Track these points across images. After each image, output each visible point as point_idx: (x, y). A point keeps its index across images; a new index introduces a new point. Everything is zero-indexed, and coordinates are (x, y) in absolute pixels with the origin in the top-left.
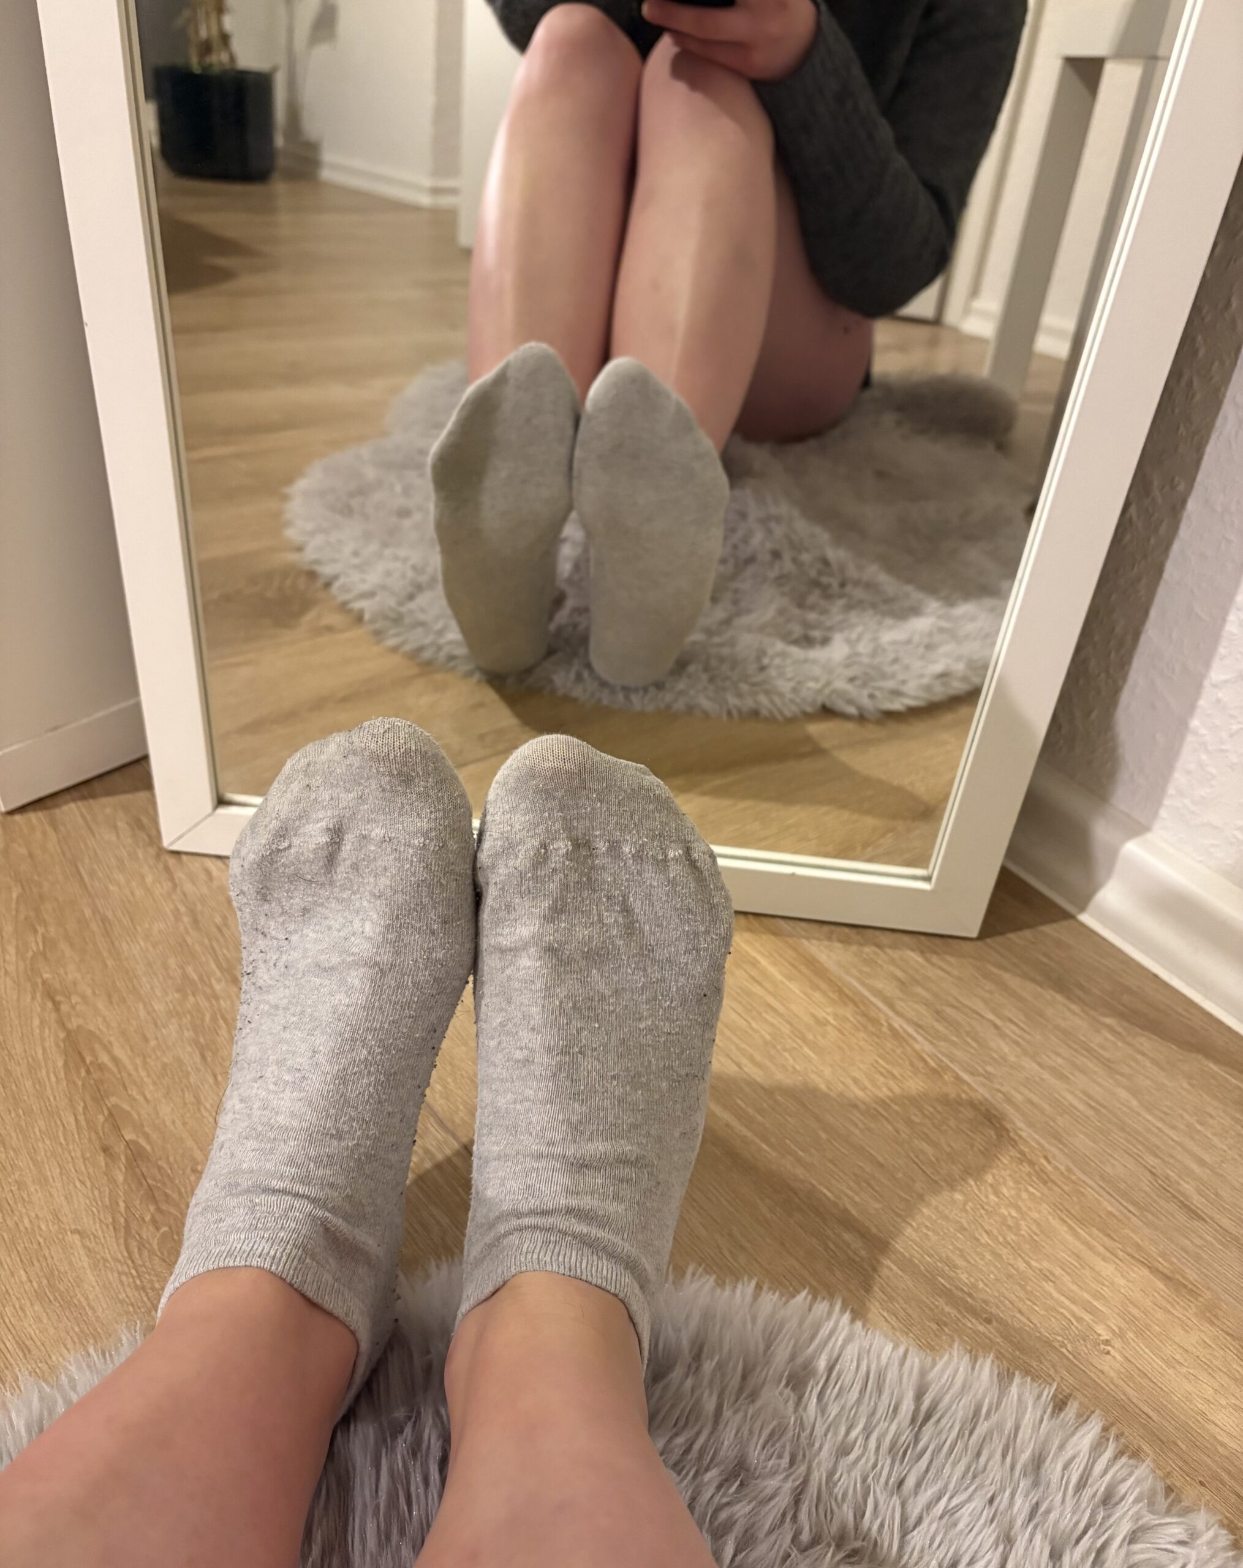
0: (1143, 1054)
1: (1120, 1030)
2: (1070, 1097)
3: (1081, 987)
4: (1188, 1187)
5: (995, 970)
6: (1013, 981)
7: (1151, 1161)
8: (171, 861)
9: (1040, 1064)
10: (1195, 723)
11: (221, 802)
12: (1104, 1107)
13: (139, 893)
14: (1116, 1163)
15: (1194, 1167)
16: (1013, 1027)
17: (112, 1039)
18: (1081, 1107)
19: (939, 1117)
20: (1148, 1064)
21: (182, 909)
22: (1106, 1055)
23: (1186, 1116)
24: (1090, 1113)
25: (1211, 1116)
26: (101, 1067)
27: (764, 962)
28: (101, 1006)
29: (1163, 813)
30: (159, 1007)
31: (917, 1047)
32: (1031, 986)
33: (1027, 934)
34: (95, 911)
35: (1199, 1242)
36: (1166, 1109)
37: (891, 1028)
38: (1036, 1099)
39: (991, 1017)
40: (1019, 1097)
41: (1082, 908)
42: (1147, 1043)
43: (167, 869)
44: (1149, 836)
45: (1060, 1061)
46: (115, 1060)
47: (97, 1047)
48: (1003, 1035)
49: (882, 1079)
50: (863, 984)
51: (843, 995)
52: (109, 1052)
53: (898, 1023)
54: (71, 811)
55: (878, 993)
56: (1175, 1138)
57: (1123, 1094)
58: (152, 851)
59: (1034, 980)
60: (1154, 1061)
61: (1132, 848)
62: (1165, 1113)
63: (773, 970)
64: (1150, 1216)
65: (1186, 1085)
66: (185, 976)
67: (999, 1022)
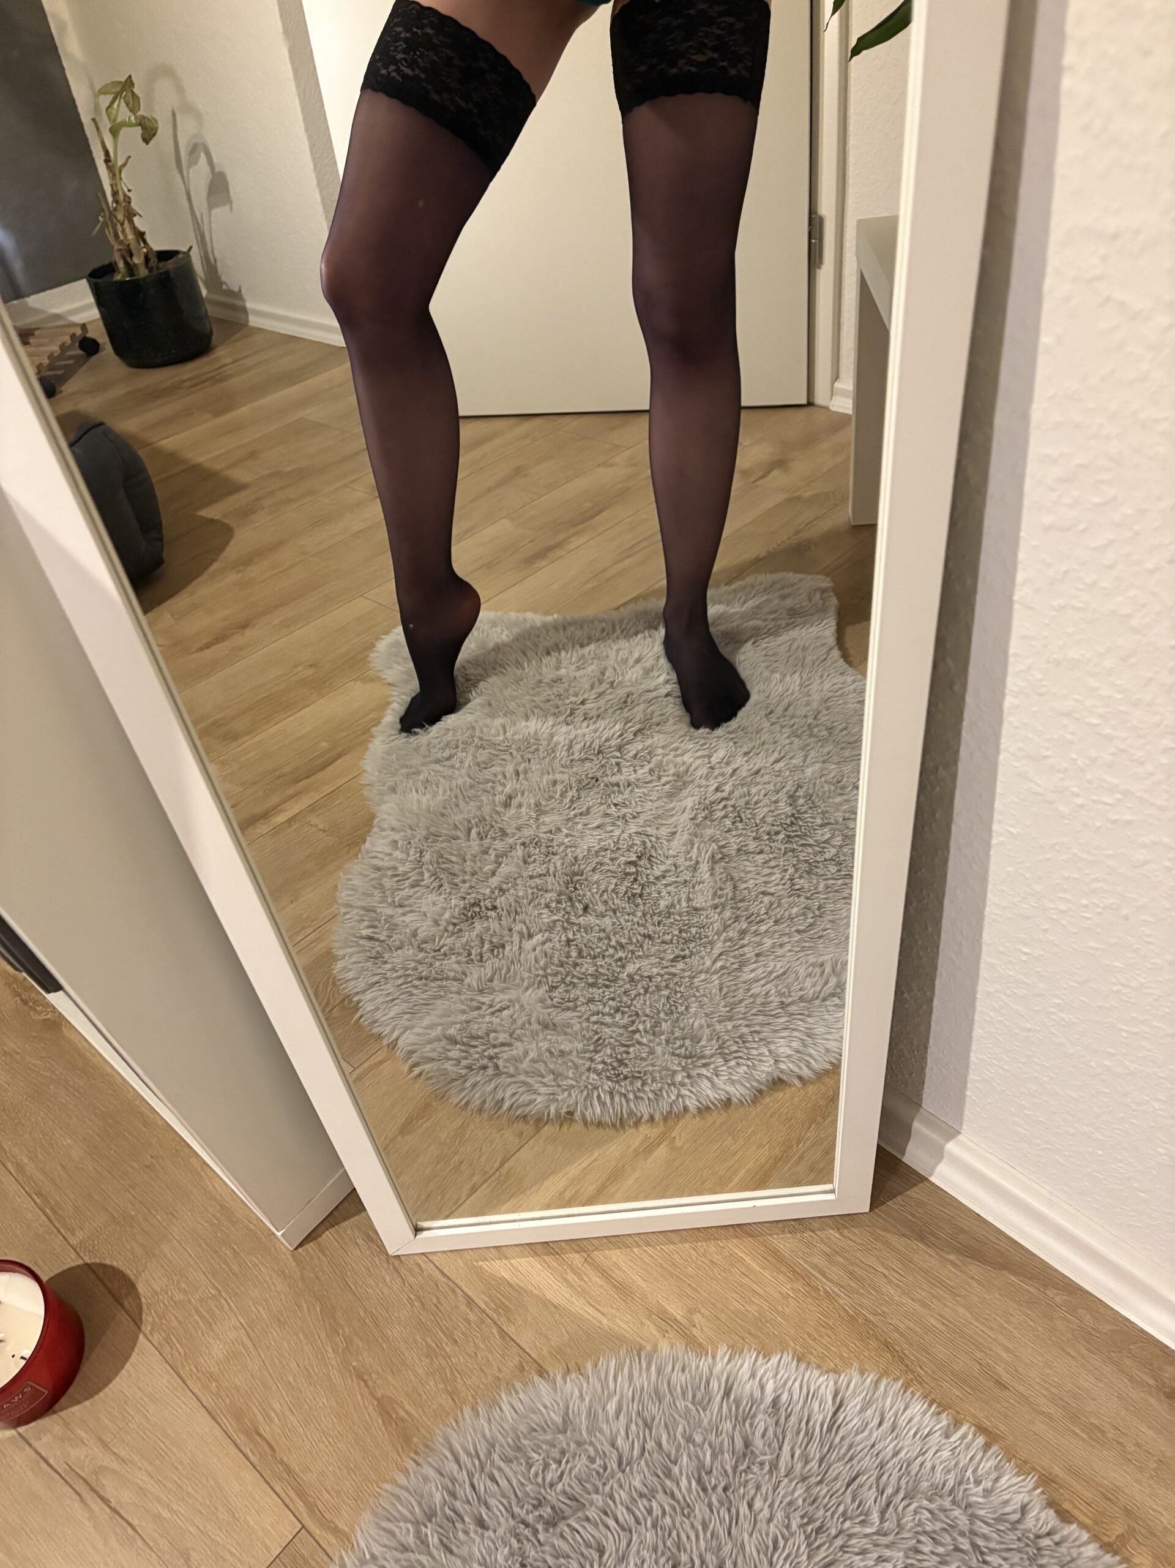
0: (973, 1278)
1: (958, 1262)
2: (932, 1320)
3: (933, 1234)
4: (1000, 1370)
5: (882, 1233)
6: (893, 1239)
7: (979, 1355)
8: (396, 1262)
9: (913, 1300)
11: (417, 1230)
12: (951, 1322)
13: (386, 1291)
14: (959, 1361)
15: (1004, 1355)
16: (895, 1274)
17: (402, 1399)
18: (938, 1326)
19: (858, 1350)
20: (976, 1285)
21: (413, 1297)
22: (951, 1283)
23: (998, 1318)
24: (943, 1328)
25: (1012, 1315)
26: (402, 1419)
27: (747, 1259)
28: (389, 1378)
29: (965, 1125)
30: (420, 1371)
31: (841, 1302)
32: (903, 1240)
33: (899, 1198)
34: (365, 1310)
35: (1006, 1404)
36: (986, 1317)
37: (826, 1292)
38: (912, 1325)
39: (881, 1269)
40: (902, 1326)
41: (931, 1175)
42: (975, 1269)
43: (395, 1269)
44: (960, 1137)
45: (924, 1294)
46: (407, 1412)
47: (396, 1406)
48: (890, 1282)
49: (823, 1330)
50: (806, 1261)
51: (796, 1274)
52: (403, 1408)
53: (829, 1286)
54: (327, 1236)
55: (815, 1266)
56: (992, 1336)
57: (961, 1310)
58: (383, 1257)
59: (904, 1235)
60: (979, 1283)
61: (951, 1146)
62: (985, 1319)
63: (753, 1264)
64: (979, 1393)
65: (997, 1296)
66: (428, 1345)
67: (886, 1272)
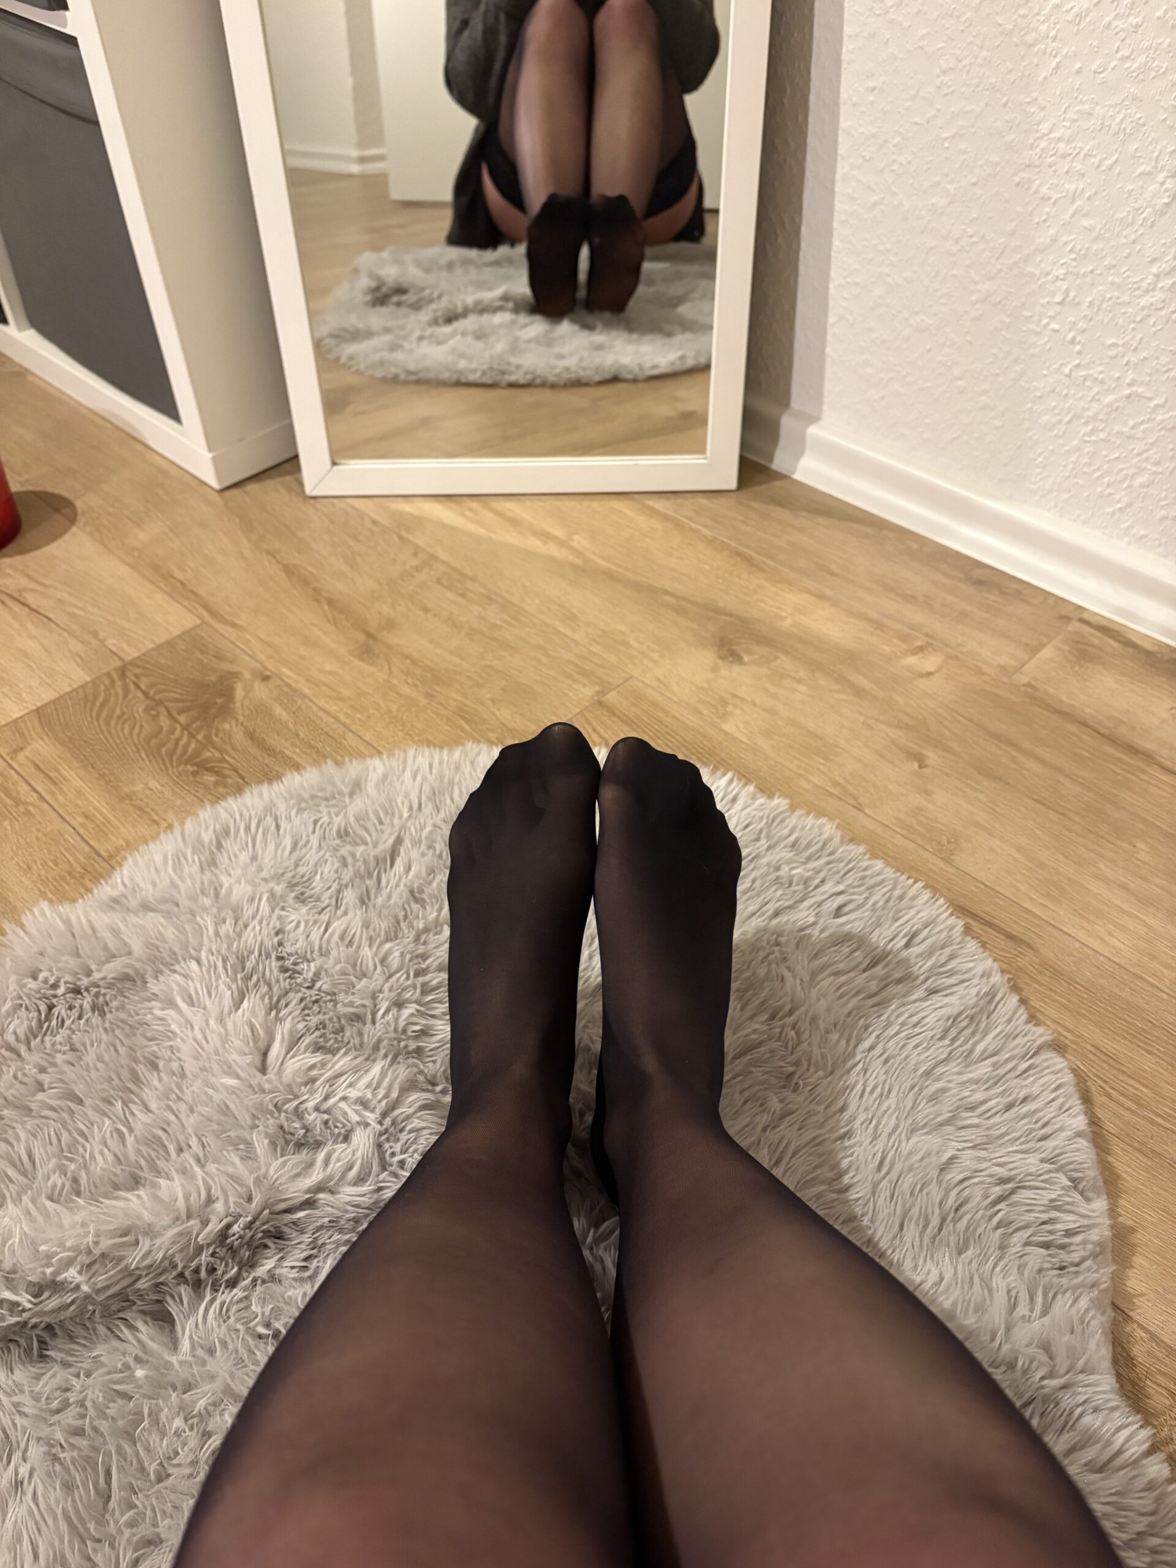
8: (312, 501)
10: (828, 350)
11: (334, 463)
16: (753, 521)
17: (306, 565)
18: (783, 545)
21: (324, 518)
22: (799, 526)
23: (837, 544)
24: (788, 547)
25: (849, 542)
26: (304, 575)
27: (626, 511)
28: (296, 555)
29: (825, 407)
31: (703, 533)
32: (764, 506)
33: (764, 486)
35: (835, 583)
36: (827, 542)
37: (691, 528)
38: (761, 544)
39: (742, 519)
40: (753, 545)
41: (794, 473)
44: (821, 423)
45: (776, 531)
46: (310, 572)
47: (300, 569)
48: (748, 525)
50: (675, 513)
52: (306, 570)
53: (693, 525)
54: (253, 487)
55: (683, 516)
56: (830, 552)
57: (806, 539)
59: (765, 503)
60: (823, 526)
61: (812, 430)
62: (826, 544)
63: (630, 513)
64: (812, 577)
65: (838, 533)
67: (746, 520)
